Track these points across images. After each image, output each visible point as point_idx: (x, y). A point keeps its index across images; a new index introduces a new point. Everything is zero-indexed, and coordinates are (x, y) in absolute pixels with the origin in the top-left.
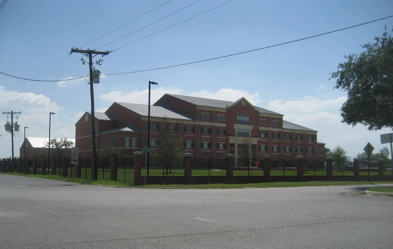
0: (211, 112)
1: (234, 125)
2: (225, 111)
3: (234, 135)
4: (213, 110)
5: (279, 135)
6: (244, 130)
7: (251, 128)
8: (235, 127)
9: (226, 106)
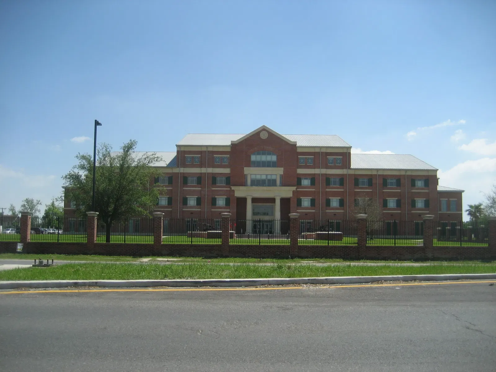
0: (200, 152)
1: (245, 168)
2: (229, 149)
3: (244, 184)
4: (204, 149)
5: (342, 180)
6: (267, 175)
7: (280, 171)
8: (245, 173)
9: (231, 141)
